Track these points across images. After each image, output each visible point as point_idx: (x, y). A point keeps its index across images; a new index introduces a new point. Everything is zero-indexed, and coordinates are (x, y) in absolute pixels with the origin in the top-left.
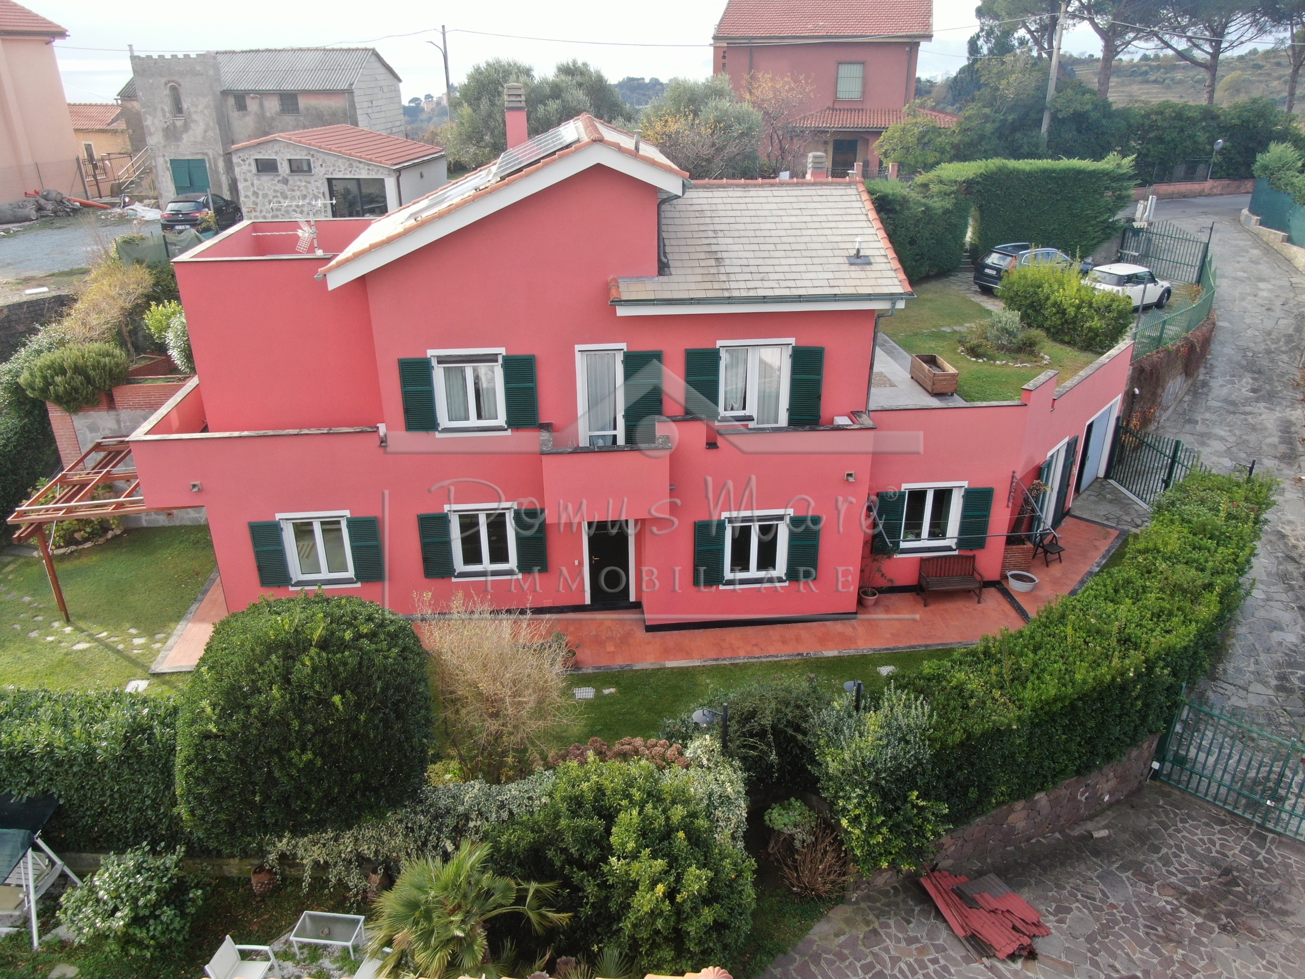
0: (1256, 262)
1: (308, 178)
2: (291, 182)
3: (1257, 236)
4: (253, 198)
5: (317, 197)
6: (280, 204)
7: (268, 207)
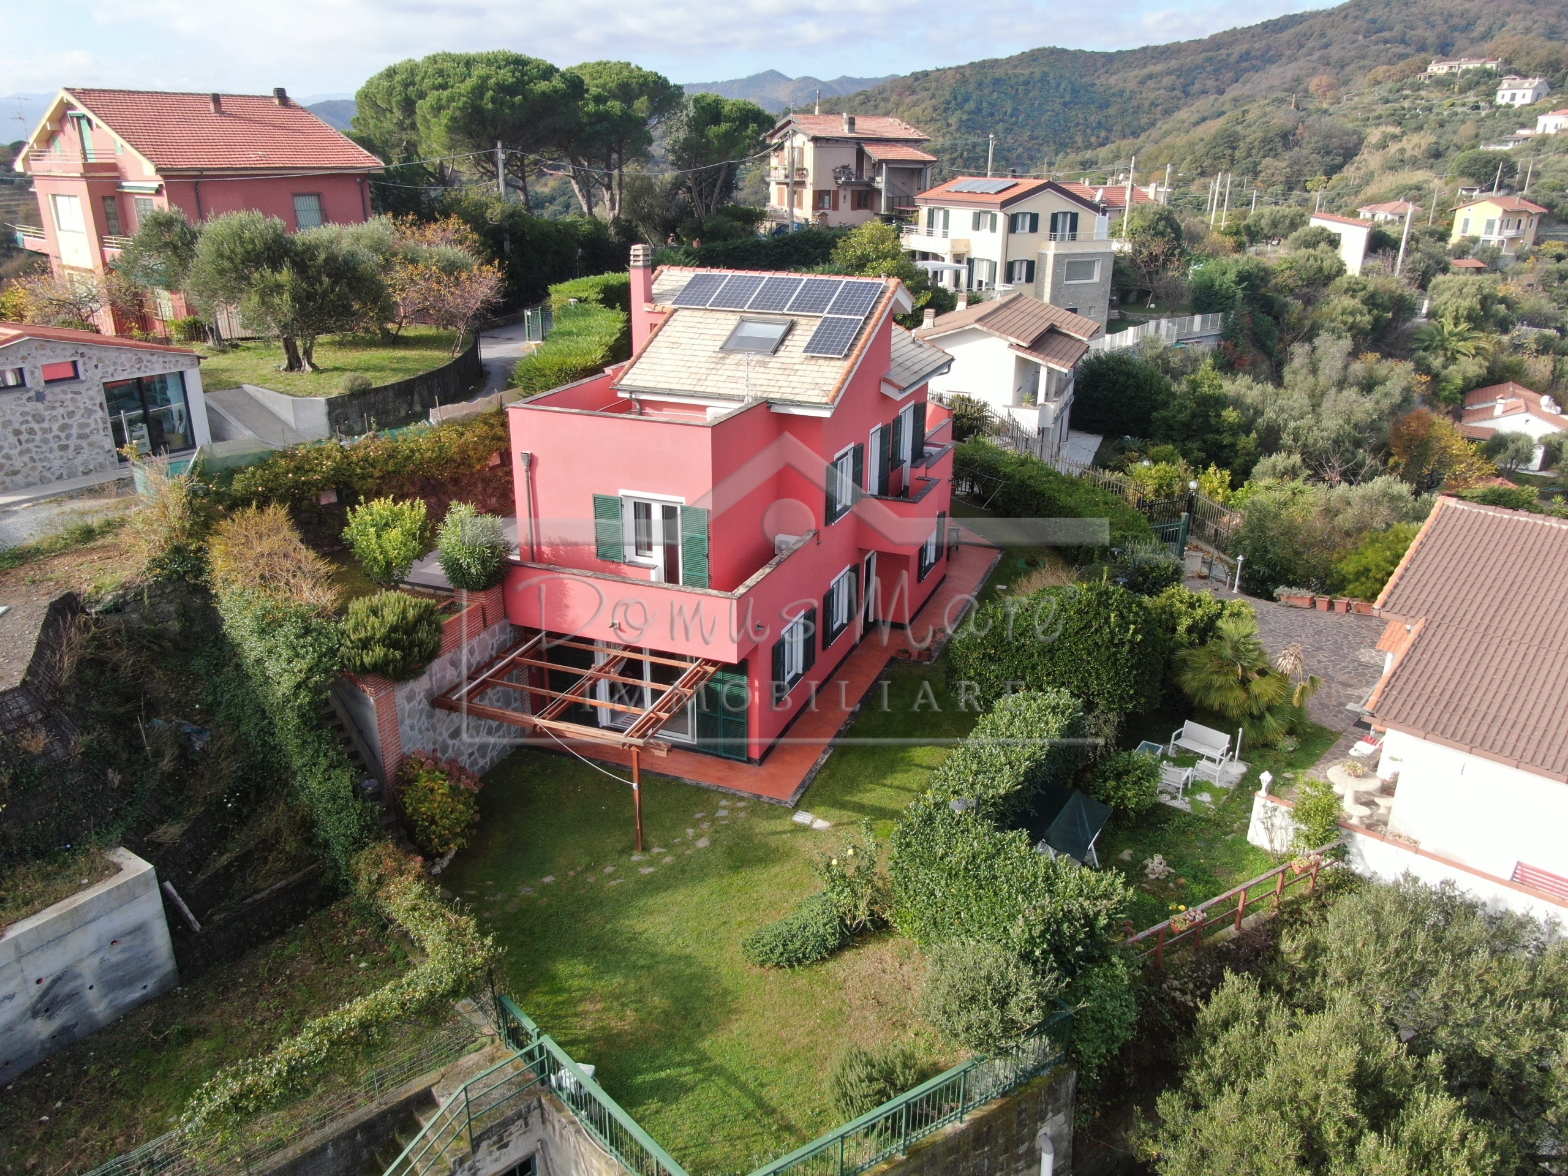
1: (75, 388)
2: (49, 397)
5: (89, 412)
6: (32, 431)
7: (13, 439)
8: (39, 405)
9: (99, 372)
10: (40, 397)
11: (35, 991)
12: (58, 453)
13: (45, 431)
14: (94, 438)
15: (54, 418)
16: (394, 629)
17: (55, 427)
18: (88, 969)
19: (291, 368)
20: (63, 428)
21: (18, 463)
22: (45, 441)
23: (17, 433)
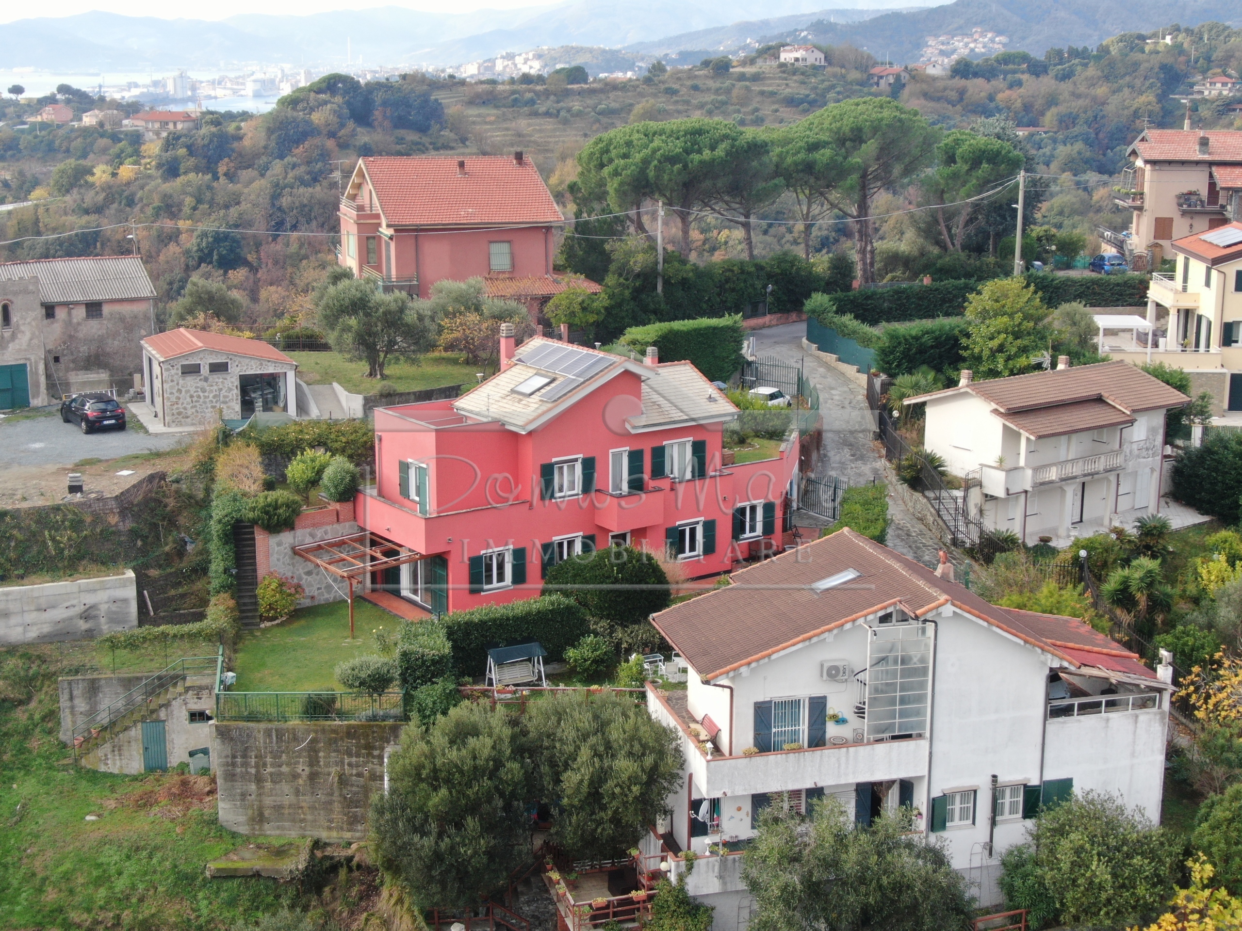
0: (825, 377)
1: (225, 376)
2: (210, 380)
3: (818, 358)
4: (176, 394)
5: (230, 390)
6: (199, 397)
7: (189, 400)
8: (205, 384)
9: (238, 369)
10: (206, 380)
11: (83, 608)
12: (210, 410)
13: (205, 397)
14: (230, 404)
15: (211, 391)
16: (269, 505)
17: (211, 395)
18: (104, 608)
19: (371, 374)
20: (214, 397)
21: (189, 412)
22: (205, 402)
23: (192, 397)
